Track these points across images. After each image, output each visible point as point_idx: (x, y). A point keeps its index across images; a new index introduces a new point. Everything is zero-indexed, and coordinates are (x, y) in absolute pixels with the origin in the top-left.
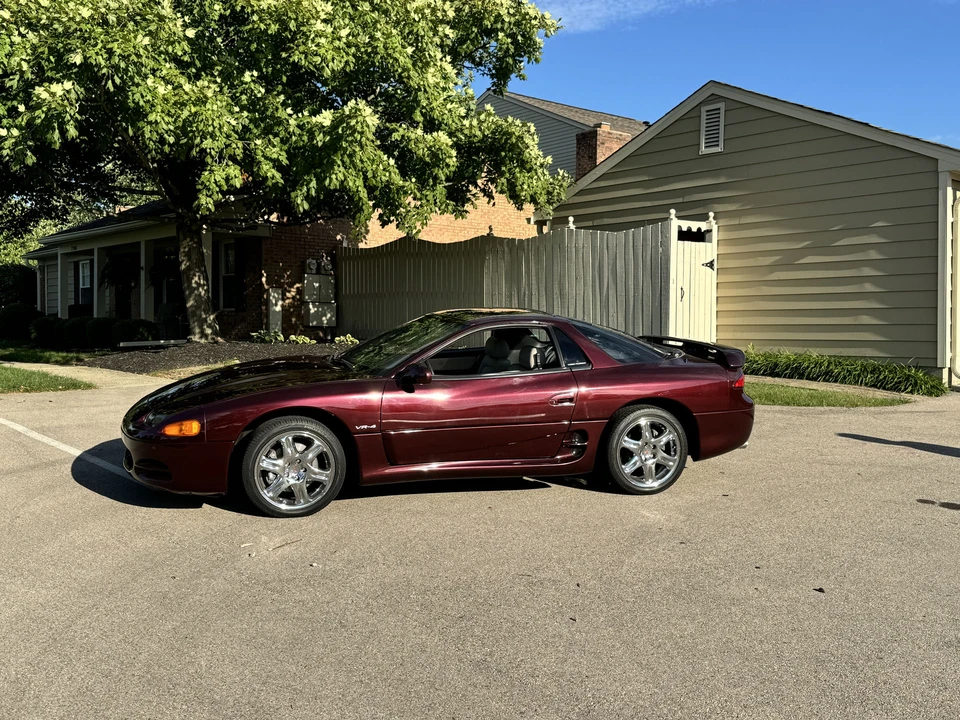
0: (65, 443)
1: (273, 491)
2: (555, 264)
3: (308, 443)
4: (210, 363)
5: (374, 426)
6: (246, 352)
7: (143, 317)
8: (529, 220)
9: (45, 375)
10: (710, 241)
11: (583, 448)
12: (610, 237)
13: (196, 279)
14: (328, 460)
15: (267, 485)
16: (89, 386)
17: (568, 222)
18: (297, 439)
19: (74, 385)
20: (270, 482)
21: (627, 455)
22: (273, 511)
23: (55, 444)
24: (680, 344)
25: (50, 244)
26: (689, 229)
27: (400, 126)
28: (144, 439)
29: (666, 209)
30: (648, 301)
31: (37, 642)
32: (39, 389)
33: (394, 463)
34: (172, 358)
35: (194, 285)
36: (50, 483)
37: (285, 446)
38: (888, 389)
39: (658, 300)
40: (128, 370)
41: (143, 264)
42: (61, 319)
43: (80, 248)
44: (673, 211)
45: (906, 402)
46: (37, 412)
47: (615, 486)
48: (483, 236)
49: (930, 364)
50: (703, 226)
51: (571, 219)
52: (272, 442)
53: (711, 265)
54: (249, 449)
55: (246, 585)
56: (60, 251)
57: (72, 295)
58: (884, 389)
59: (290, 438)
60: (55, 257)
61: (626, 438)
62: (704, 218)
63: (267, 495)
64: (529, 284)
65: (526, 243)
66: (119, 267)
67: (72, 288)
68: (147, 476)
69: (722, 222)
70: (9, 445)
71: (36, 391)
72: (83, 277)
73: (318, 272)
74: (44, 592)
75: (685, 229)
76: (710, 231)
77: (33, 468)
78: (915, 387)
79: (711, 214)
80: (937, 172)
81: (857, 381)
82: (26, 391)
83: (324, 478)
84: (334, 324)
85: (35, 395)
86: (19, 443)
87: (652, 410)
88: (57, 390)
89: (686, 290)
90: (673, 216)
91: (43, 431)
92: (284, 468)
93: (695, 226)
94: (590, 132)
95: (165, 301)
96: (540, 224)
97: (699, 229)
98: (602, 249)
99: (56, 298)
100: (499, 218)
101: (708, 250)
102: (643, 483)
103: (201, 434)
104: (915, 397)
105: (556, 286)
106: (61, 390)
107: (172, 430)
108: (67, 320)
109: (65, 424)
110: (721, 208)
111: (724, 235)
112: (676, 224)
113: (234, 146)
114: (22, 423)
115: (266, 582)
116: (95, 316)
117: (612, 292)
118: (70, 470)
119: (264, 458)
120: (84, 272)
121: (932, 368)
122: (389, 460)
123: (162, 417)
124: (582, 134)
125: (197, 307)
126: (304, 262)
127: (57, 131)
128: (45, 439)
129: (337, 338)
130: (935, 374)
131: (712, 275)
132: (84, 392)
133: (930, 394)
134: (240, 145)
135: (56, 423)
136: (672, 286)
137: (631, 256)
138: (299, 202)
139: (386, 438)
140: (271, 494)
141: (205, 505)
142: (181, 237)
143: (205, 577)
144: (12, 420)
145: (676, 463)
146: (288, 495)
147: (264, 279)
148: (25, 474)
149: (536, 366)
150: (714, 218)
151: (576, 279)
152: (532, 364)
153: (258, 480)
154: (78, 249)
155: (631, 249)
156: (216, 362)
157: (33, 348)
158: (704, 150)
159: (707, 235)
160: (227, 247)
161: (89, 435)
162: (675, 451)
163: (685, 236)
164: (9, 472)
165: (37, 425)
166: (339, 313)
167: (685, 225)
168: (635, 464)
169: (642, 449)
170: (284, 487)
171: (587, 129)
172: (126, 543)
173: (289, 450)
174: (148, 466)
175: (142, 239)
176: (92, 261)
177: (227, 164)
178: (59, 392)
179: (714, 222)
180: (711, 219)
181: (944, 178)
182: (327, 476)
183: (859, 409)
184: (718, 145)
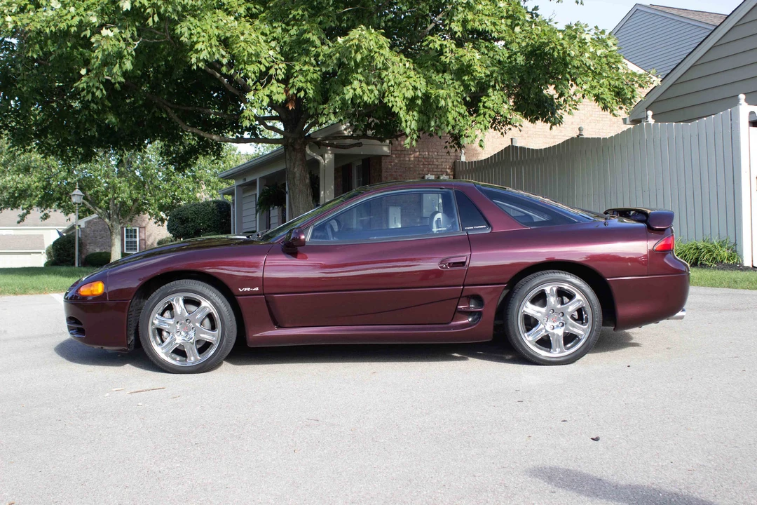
1: (166, 348)
3: (198, 304)
5: (257, 289)
11: (480, 314)
12: (685, 128)
14: (216, 321)
18: (188, 300)
30: (722, 191)
37: (175, 305)
39: (731, 191)
44: (742, 96)
48: (573, 138)
51: (650, 113)
52: (163, 302)
61: (529, 304)
63: (161, 351)
83: (212, 338)
87: (558, 275)
90: (742, 101)
92: (174, 327)
102: (550, 353)
103: (104, 294)
119: (157, 317)
122: (275, 323)
139: (269, 301)
140: (164, 350)
145: (588, 333)
146: (182, 353)
153: (152, 337)
154: (247, 180)
155: (704, 138)
162: (586, 319)
168: (540, 332)
169: (548, 316)
170: (176, 344)
173: (178, 310)
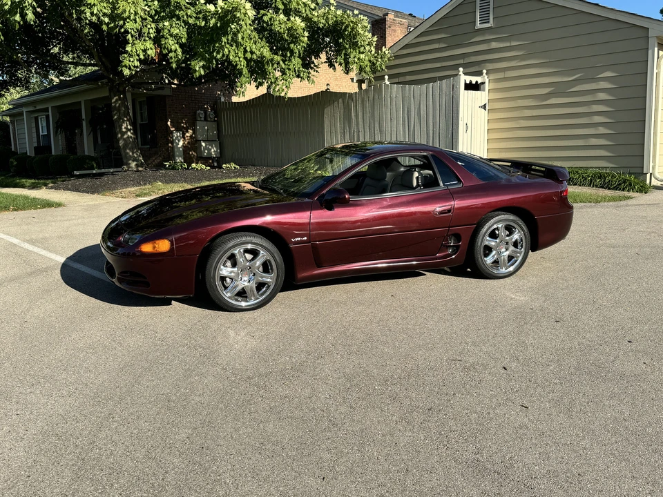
0: (51, 252)
1: (230, 291)
2: (376, 109)
3: (255, 253)
4: (141, 185)
5: (306, 238)
6: (165, 177)
7: (86, 153)
8: (352, 80)
9: (26, 198)
10: (484, 90)
11: (458, 247)
12: (415, 89)
13: (124, 125)
14: (271, 266)
15: (226, 288)
16: (59, 205)
17: (384, 79)
18: (246, 251)
19: (48, 204)
20: (227, 285)
21: (488, 250)
22: (232, 308)
23: (44, 253)
24: (510, 164)
25: (17, 105)
26: (471, 82)
27: (268, 11)
28: (123, 254)
29: (456, 67)
30: (443, 132)
31: (67, 464)
32: (24, 208)
33: (320, 266)
34: (114, 182)
35: (124, 130)
36: (46, 288)
37: (238, 256)
38: (612, 189)
39: (450, 132)
40: (83, 192)
41: (84, 117)
42: (29, 156)
43: (39, 107)
44: (461, 69)
45: (629, 198)
46: (25, 227)
47: (479, 273)
48: (323, 91)
49: (638, 171)
50: (479, 80)
51: (386, 77)
52: (228, 254)
53: (484, 107)
54: (210, 261)
55: (234, 382)
56: (25, 110)
57: (35, 140)
58: (609, 189)
59: (242, 251)
60: (21, 114)
61: (488, 238)
62: (479, 74)
63: (227, 295)
64: (357, 124)
65: (354, 96)
66: (67, 120)
67: (35, 135)
68: (127, 284)
69: (493, 76)
70: (9, 255)
71: (22, 210)
72: (42, 127)
73: (206, 120)
74: (62, 401)
75: (468, 82)
76: (483, 83)
77: (30, 274)
78: (631, 187)
79: (485, 71)
80: (648, 37)
81: (591, 184)
82: (15, 210)
83: (269, 280)
84: (218, 155)
85: (21, 214)
86: (16, 253)
87: (506, 216)
88: (36, 208)
89: (469, 125)
90: (461, 73)
91: (32, 242)
92: (238, 275)
93: (474, 79)
94: (381, 19)
95: (100, 142)
96: (360, 82)
97: (477, 82)
98: (409, 98)
99: (24, 141)
100: (323, 80)
101: (482, 97)
102: (498, 270)
103: (171, 249)
104: (631, 194)
105: (377, 125)
106: (39, 208)
107: (147, 248)
108: (34, 158)
109: (47, 235)
110: (491, 66)
111: (493, 86)
112: (464, 79)
113: (149, 26)
114: (15, 236)
115: (249, 378)
116: (53, 153)
117: (417, 128)
118: (59, 275)
119: (222, 267)
120: (42, 124)
121: (641, 174)
122: (316, 264)
123: (137, 237)
124: (376, 21)
125: (126, 145)
126: (195, 113)
127: (18, 15)
128: (36, 249)
129: (224, 165)
130: (641, 178)
131: (484, 113)
132: (57, 209)
133: (641, 191)
134: (153, 25)
135: (41, 236)
136: (461, 122)
137: (431, 103)
138: (197, 69)
139: (314, 247)
140: (229, 295)
141: (173, 302)
142: (112, 95)
143: (196, 375)
144: (8, 234)
145: (522, 254)
146: (242, 294)
147: (169, 123)
148: (25, 280)
149: (418, 185)
150: (486, 74)
151: (391, 120)
152: (415, 184)
153: (218, 284)
154: (37, 108)
155: (431, 97)
156: (145, 184)
157: (13, 176)
158: (478, 26)
159: (482, 86)
160: (140, 102)
161: (68, 244)
162: (522, 246)
163: (469, 87)
164: (13, 279)
165: (27, 237)
166: (221, 147)
167: (469, 79)
168: (493, 256)
169: (498, 245)
170: (239, 288)
171: (377, 18)
172: (120, 343)
173: (240, 260)
174: (127, 276)
175: (82, 99)
176: (47, 117)
177: (144, 40)
178: (39, 210)
179: (486, 77)
180: (484, 74)
181: (653, 42)
182: (271, 279)
183: (602, 204)
184: (489, 22)
